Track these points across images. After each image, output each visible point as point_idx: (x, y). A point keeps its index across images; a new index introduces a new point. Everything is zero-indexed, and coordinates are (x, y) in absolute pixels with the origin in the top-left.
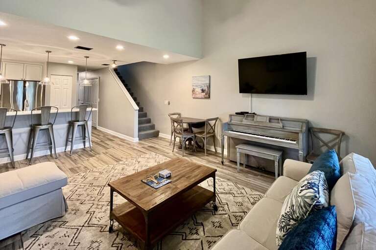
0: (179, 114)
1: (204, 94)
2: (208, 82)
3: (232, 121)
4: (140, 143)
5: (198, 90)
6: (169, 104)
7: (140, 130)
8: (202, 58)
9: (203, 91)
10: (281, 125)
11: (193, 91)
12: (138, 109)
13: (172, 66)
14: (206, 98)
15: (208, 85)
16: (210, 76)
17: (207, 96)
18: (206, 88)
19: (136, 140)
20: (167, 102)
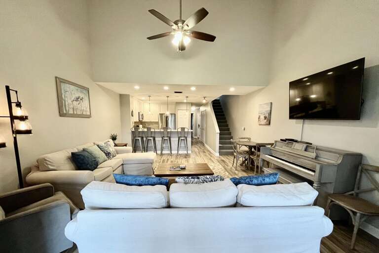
0: (249, 139)
1: (266, 120)
2: (269, 109)
3: (276, 147)
4: (220, 158)
5: (262, 117)
6: (244, 130)
7: (220, 148)
8: (267, 86)
9: (265, 118)
10: (313, 155)
11: (259, 118)
12: (219, 132)
13: (249, 96)
14: (267, 125)
15: (269, 111)
16: (271, 103)
17: (268, 123)
18: (267, 115)
19: (218, 154)
20: (243, 129)
